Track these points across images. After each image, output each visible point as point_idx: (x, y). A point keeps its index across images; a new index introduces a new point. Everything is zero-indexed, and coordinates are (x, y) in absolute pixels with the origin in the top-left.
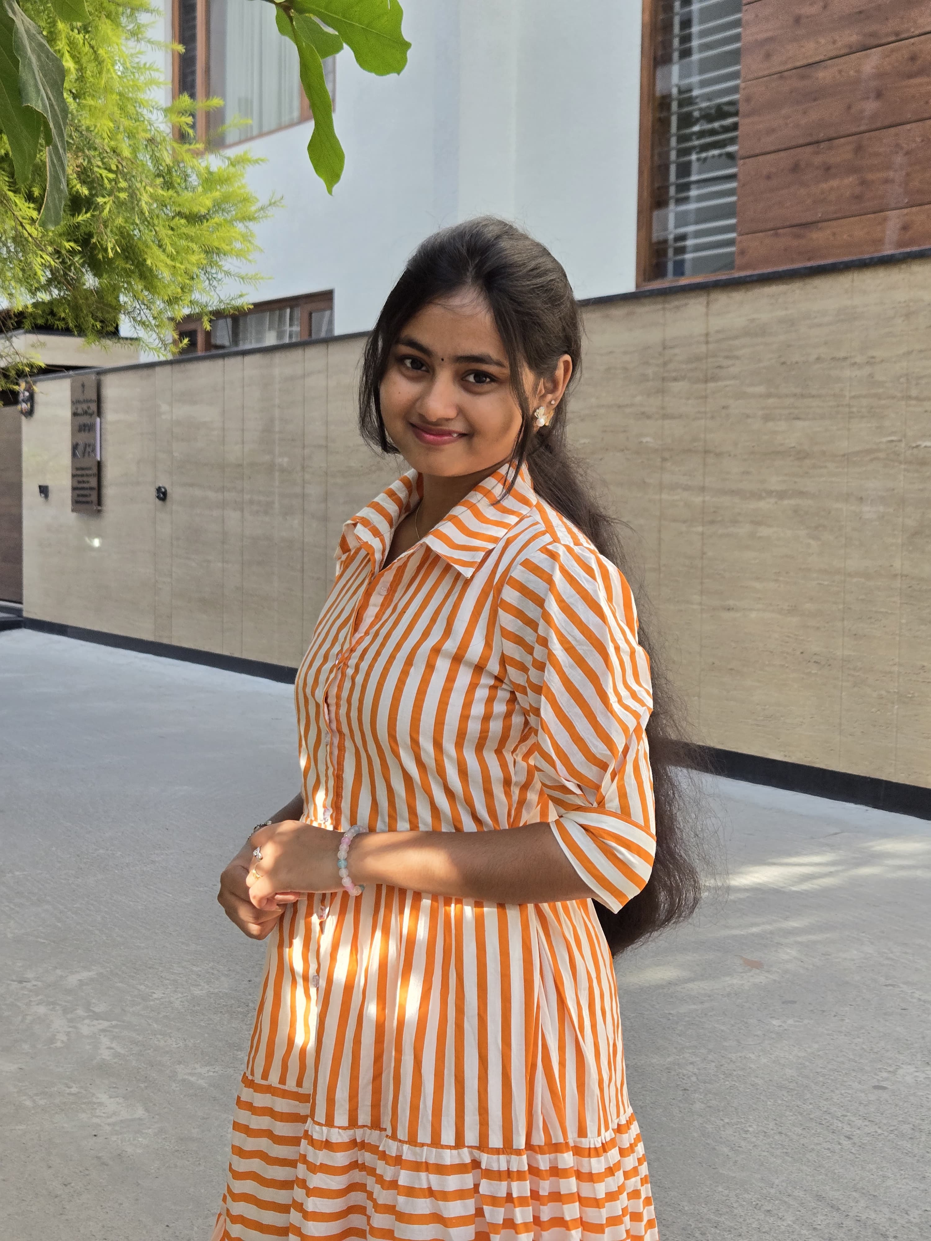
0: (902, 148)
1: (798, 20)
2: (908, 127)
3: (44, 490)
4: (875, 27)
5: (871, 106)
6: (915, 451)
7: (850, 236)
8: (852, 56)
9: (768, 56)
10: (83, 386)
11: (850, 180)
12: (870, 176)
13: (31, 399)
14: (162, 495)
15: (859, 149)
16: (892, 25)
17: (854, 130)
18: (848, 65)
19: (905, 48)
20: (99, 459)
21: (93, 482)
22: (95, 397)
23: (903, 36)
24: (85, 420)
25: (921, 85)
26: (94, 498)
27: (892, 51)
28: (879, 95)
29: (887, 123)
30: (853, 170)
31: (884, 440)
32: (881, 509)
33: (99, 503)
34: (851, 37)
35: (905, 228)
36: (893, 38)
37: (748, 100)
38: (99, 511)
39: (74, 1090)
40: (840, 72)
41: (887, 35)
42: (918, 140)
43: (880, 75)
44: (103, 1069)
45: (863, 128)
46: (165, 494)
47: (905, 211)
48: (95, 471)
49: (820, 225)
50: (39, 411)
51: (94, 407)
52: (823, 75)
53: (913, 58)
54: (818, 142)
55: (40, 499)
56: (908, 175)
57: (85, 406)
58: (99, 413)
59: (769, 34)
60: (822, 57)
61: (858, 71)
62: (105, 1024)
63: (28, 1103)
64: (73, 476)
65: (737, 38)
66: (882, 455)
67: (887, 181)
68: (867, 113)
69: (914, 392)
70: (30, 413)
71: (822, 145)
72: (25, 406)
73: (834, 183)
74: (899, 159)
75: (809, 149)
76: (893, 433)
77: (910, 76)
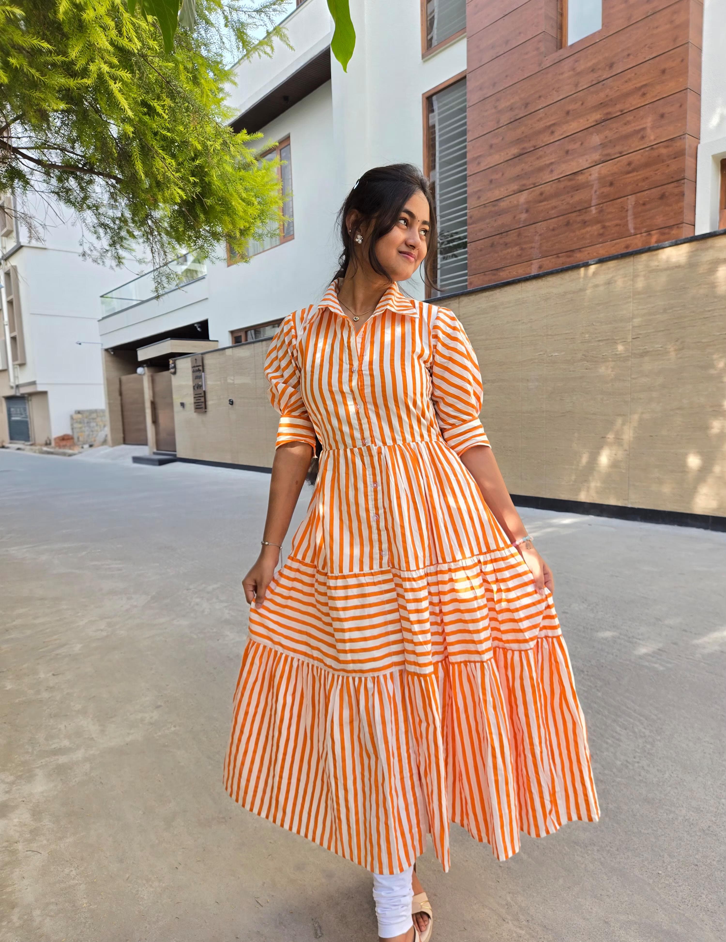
0: (538, 233)
1: (491, 181)
2: (540, 224)
3: (182, 405)
4: (524, 182)
5: (524, 216)
6: (551, 358)
7: (517, 272)
8: (515, 195)
9: (479, 198)
10: (196, 360)
11: (516, 248)
12: (524, 246)
13: (175, 367)
14: (231, 403)
15: (519, 235)
16: (532, 180)
17: (518, 227)
18: (513, 200)
19: (538, 190)
20: (204, 390)
21: (202, 399)
22: (201, 364)
23: (537, 184)
24: (198, 374)
25: (545, 205)
26: (203, 406)
27: (532, 191)
28: (527, 211)
29: (531, 222)
30: (517, 244)
31: (537, 354)
32: (537, 384)
33: (206, 408)
34: (515, 187)
35: (540, 267)
36: (532, 186)
37: (471, 217)
38: (206, 411)
39: (215, 630)
40: (510, 202)
41: (530, 185)
42: (545, 229)
43: (528, 202)
44: (227, 622)
45: (521, 226)
46: (232, 402)
47: (540, 260)
48: (203, 395)
49: (504, 269)
50: (178, 371)
51: (201, 368)
52: (503, 204)
53: (541, 194)
54: (502, 233)
55: (181, 408)
56: (541, 244)
57: (197, 368)
58: (203, 371)
59: (478, 189)
60: (502, 197)
61: (518, 201)
62: (226, 604)
63: (195, 637)
64: (194, 398)
65: (465, 192)
66: (536, 361)
67: (532, 248)
68: (522, 219)
69: (550, 333)
70: (175, 373)
71: (503, 234)
72: (172, 370)
73: (509, 250)
74: (537, 238)
75: (498, 237)
76: (541, 351)
77: (541, 202)
